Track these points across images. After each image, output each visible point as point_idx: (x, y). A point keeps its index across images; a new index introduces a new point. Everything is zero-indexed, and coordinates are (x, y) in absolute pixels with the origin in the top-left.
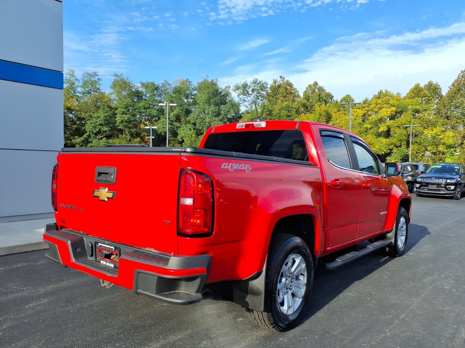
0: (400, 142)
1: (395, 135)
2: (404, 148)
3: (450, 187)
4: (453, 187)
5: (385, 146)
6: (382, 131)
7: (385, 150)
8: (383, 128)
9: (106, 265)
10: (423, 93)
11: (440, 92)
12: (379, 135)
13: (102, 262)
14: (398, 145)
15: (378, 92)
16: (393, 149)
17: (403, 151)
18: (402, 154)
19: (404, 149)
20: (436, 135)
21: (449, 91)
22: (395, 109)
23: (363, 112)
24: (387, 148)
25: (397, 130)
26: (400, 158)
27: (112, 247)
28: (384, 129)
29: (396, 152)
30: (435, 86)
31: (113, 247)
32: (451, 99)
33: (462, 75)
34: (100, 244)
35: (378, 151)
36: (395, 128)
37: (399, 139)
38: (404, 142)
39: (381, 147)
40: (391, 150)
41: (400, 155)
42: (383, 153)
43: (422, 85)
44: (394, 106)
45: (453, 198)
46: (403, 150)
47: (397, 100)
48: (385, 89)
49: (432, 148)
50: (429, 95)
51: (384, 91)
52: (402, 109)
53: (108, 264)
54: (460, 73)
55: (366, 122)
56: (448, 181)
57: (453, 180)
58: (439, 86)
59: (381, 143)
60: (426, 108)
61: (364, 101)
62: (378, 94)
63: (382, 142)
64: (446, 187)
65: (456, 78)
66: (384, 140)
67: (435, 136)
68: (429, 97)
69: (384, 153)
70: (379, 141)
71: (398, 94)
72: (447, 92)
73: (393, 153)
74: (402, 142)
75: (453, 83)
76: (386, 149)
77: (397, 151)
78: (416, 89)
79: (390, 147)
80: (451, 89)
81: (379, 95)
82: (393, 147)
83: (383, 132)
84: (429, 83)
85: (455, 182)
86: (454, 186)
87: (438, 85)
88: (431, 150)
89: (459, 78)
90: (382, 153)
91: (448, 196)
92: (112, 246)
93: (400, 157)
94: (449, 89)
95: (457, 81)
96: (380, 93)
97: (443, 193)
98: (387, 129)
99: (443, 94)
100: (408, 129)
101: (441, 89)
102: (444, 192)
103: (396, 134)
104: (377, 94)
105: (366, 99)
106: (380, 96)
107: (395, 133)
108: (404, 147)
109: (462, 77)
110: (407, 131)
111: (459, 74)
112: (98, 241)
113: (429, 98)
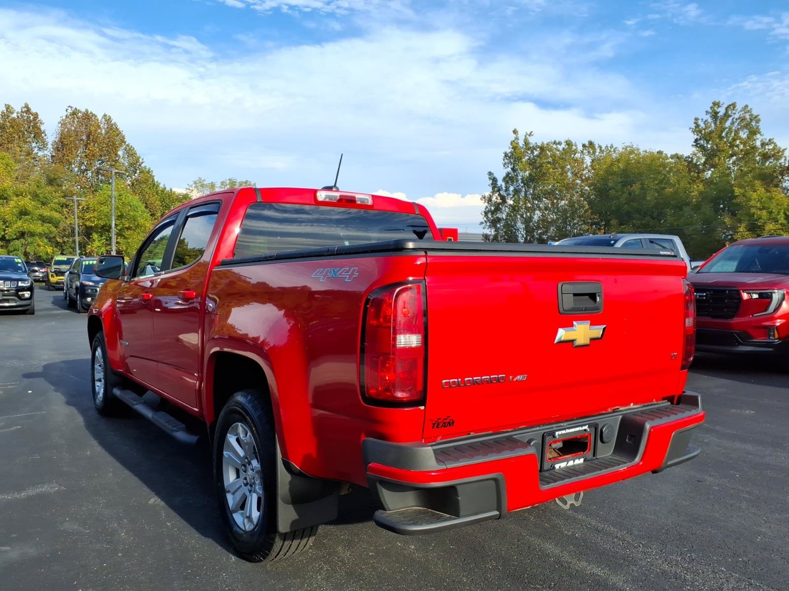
3: (24, 295)
4: (28, 294)
9: (567, 467)
13: (557, 466)
27: (584, 428)
31: (586, 427)
34: (557, 433)
45: (27, 312)
53: (571, 463)
56: (20, 284)
57: (26, 282)
64: (19, 295)
85: (29, 284)
86: (29, 292)
91: (20, 309)
92: (585, 425)
97: (14, 304)
102: (16, 302)
112: (553, 429)
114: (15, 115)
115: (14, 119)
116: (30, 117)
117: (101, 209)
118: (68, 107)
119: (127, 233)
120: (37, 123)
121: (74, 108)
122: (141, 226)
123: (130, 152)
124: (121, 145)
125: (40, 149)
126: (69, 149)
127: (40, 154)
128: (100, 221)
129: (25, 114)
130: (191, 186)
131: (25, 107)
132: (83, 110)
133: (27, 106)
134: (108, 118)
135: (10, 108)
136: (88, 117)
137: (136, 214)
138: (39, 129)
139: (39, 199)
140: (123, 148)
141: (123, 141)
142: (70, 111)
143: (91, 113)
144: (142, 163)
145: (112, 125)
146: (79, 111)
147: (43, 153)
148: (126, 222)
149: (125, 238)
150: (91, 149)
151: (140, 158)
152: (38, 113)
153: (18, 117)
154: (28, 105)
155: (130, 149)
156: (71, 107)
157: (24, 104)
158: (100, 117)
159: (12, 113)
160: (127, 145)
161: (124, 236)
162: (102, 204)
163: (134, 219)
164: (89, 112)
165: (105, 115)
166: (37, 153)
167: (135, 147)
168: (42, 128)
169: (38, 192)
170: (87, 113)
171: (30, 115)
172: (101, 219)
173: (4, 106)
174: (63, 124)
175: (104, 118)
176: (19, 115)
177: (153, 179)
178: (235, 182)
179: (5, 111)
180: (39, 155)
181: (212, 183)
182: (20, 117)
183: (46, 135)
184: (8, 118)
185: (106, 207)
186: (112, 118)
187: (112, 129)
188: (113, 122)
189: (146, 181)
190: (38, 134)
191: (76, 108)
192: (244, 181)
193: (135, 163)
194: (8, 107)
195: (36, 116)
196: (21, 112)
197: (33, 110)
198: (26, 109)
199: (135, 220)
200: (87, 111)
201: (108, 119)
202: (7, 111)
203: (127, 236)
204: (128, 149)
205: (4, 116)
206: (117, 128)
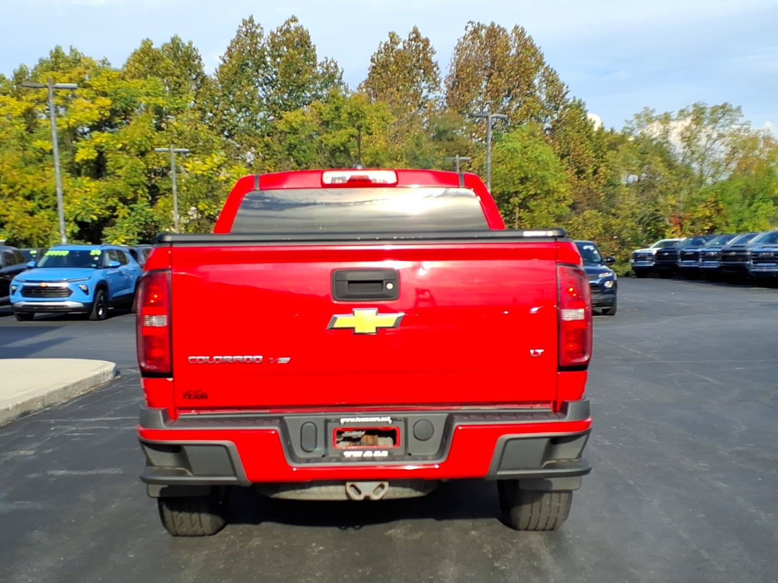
0: (132, 189)
1: (119, 172)
2: (145, 206)
5: (99, 200)
6: (83, 160)
7: (97, 211)
8: (85, 153)
10: (163, 65)
11: (199, 66)
12: (75, 170)
14: (129, 198)
15: (51, 52)
16: (116, 206)
17: (144, 213)
18: (142, 219)
19: (145, 208)
20: (212, 174)
21: (221, 67)
22: (107, 102)
23: (24, 105)
24: (102, 206)
25: (123, 158)
26: (137, 230)
28: (88, 155)
29: (127, 215)
30: (188, 50)
32: (227, 87)
33: (244, 29)
35: (80, 213)
36: (116, 154)
37: (132, 181)
38: (143, 191)
39: (87, 202)
40: (114, 209)
41: (137, 223)
42: (95, 218)
43: (157, 45)
44: (105, 94)
46: (143, 210)
47: (109, 80)
48: (71, 46)
49: (207, 205)
50: (178, 72)
51: (67, 53)
52: (127, 105)
54: (242, 25)
55: (35, 134)
58: (195, 51)
59: (86, 192)
60: (179, 106)
61: (16, 75)
62: (51, 57)
63: (88, 189)
65: (233, 36)
66: (93, 184)
67: (210, 175)
68: (178, 77)
69: (98, 217)
70: (79, 187)
71: (104, 62)
72: (216, 69)
73: (117, 217)
74: (138, 189)
75: (228, 48)
76: (102, 209)
77: (129, 214)
78: (148, 55)
79: (110, 203)
80: (225, 61)
81: (54, 59)
82: (116, 203)
83: (87, 162)
84: (173, 40)
87: (194, 49)
88: (206, 210)
89: (239, 36)
90: (92, 219)
93: (138, 227)
94: (222, 62)
95: (237, 43)
96: (57, 54)
98: (96, 154)
99: (206, 73)
100: (149, 156)
101: (201, 59)
103: (120, 168)
104: (49, 56)
105: (21, 69)
106: (56, 63)
107: (118, 166)
108: (142, 203)
109: (246, 35)
110: (146, 163)
111: (240, 27)
113: (177, 80)
114: (400, 46)
115: (399, 51)
116: (419, 46)
117: (497, 170)
118: (468, 23)
119: (532, 203)
120: (427, 53)
121: (476, 23)
122: (554, 192)
123: (551, 80)
124: (537, 69)
125: (430, 89)
126: (466, 85)
127: (431, 96)
128: (496, 188)
129: (413, 42)
130: (631, 122)
131: (414, 32)
132: (488, 25)
133: (415, 31)
134: (520, 31)
135: (395, 37)
136: (494, 33)
137: (546, 173)
138: (430, 61)
139: (418, 162)
140: (540, 73)
141: (540, 63)
142: (470, 28)
143: (498, 27)
144: (567, 93)
145: (526, 41)
146: (483, 27)
147: (435, 95)
148: (532, 187)
149: (531, 211)
150: (494, 81)
151: (564, 85)
152: (429, 39)
153: (404, 47)
154: (417, 30)
155: (549, 75)
156: (472, 23)
157: (412, 28)
158: (509, 31)
159: (397, 44)
160: (546, 68)
161: (528, 208)
162: (499, 162)
163: (543, 181)
164: (496, 26)
165: (516, 28)
166: (427, 96)
167: (556, 70)
168: (434, 59)
169: (418, 153)
170: (493, 28)
171: (420, 43)
172: (497, 185)
173: (388, 34)
174: (459, 50)
175: (515, 32)
176: (406, 45)
177: (585, 116)
178: (704, 108)
179: (389, 43)
180: (429, 98)
181: (665, 114)
182: (407, 47)
183: (438, 69)
184: (392, 52)
185: (504, 166)
186: (525, 30)
187: (527, 46)
188: (526, 37)
189: (572, 120)
190: (429, 69)
191: (478, 23)
192: (720, 104)
193: (557, 96)
194: (392, 36)
195: (426, 42)
196: (409, 40)
197: (423, 36)
198: (414, 35)
199: (544, 184)
200: (493, 24)
201: (520, 33)
202: (391, 42)
203: (533, 208)
204: (547, 74)
205: (388, 49)
206: (533, 46)
